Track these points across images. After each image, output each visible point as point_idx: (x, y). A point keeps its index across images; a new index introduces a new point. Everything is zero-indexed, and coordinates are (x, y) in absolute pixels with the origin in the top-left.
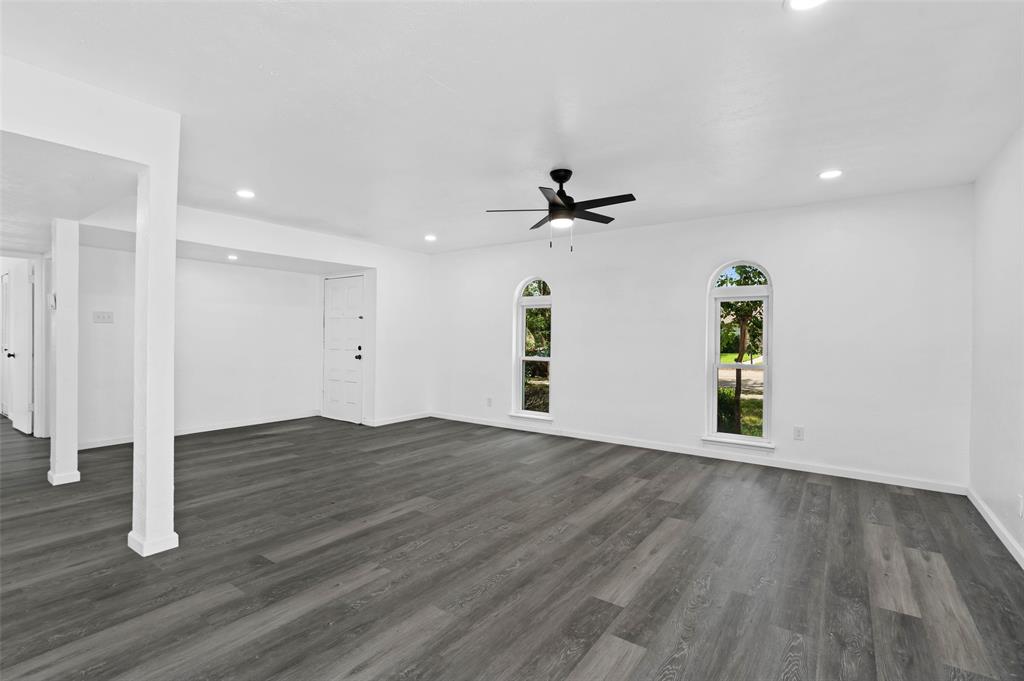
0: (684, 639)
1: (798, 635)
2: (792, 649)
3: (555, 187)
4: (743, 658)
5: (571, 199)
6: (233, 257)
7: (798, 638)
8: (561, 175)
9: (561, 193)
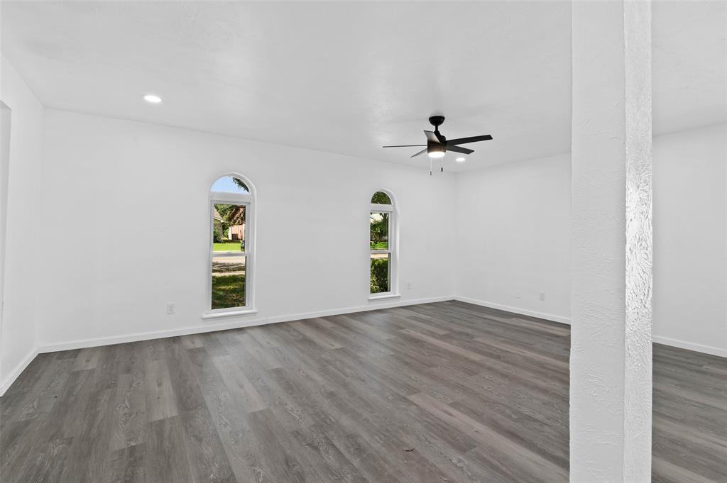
3: (433, 128)
5: (444, 137)
8: (437, 120)
9: (437, 133)
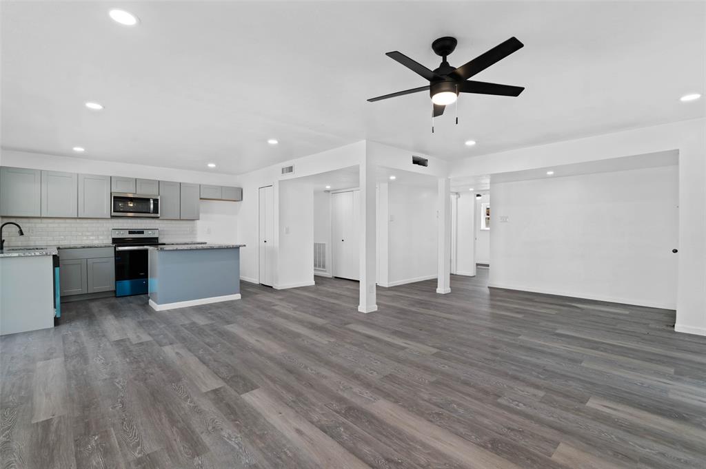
0: (195, 407)
1: (140, 455)
2: (138, 444)
4: (160, 420)
6: (550, 173)
7: (139, 453)
